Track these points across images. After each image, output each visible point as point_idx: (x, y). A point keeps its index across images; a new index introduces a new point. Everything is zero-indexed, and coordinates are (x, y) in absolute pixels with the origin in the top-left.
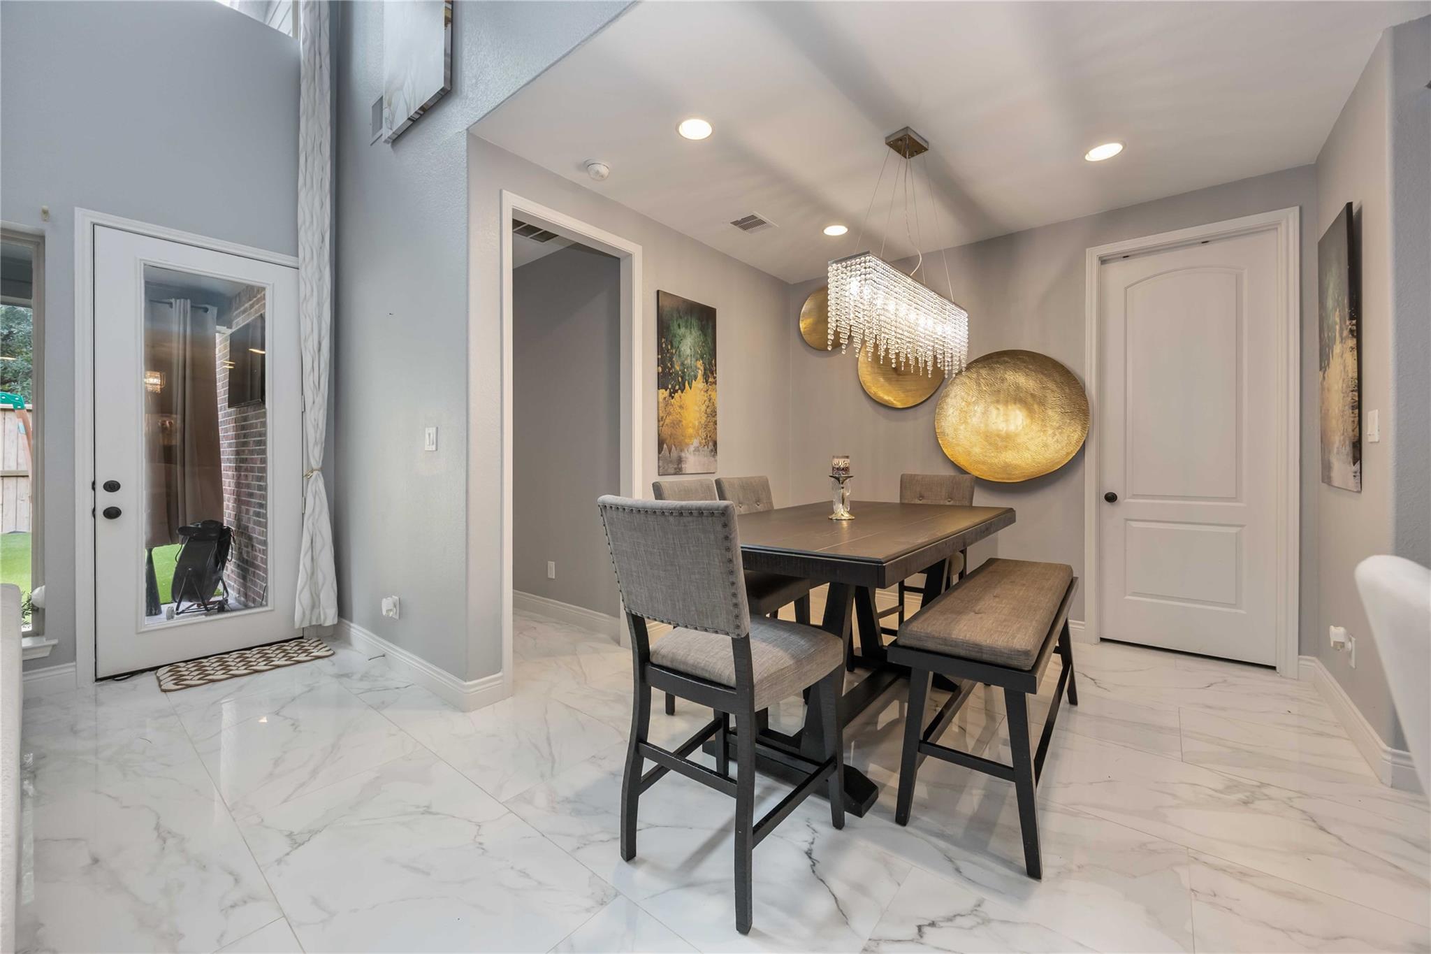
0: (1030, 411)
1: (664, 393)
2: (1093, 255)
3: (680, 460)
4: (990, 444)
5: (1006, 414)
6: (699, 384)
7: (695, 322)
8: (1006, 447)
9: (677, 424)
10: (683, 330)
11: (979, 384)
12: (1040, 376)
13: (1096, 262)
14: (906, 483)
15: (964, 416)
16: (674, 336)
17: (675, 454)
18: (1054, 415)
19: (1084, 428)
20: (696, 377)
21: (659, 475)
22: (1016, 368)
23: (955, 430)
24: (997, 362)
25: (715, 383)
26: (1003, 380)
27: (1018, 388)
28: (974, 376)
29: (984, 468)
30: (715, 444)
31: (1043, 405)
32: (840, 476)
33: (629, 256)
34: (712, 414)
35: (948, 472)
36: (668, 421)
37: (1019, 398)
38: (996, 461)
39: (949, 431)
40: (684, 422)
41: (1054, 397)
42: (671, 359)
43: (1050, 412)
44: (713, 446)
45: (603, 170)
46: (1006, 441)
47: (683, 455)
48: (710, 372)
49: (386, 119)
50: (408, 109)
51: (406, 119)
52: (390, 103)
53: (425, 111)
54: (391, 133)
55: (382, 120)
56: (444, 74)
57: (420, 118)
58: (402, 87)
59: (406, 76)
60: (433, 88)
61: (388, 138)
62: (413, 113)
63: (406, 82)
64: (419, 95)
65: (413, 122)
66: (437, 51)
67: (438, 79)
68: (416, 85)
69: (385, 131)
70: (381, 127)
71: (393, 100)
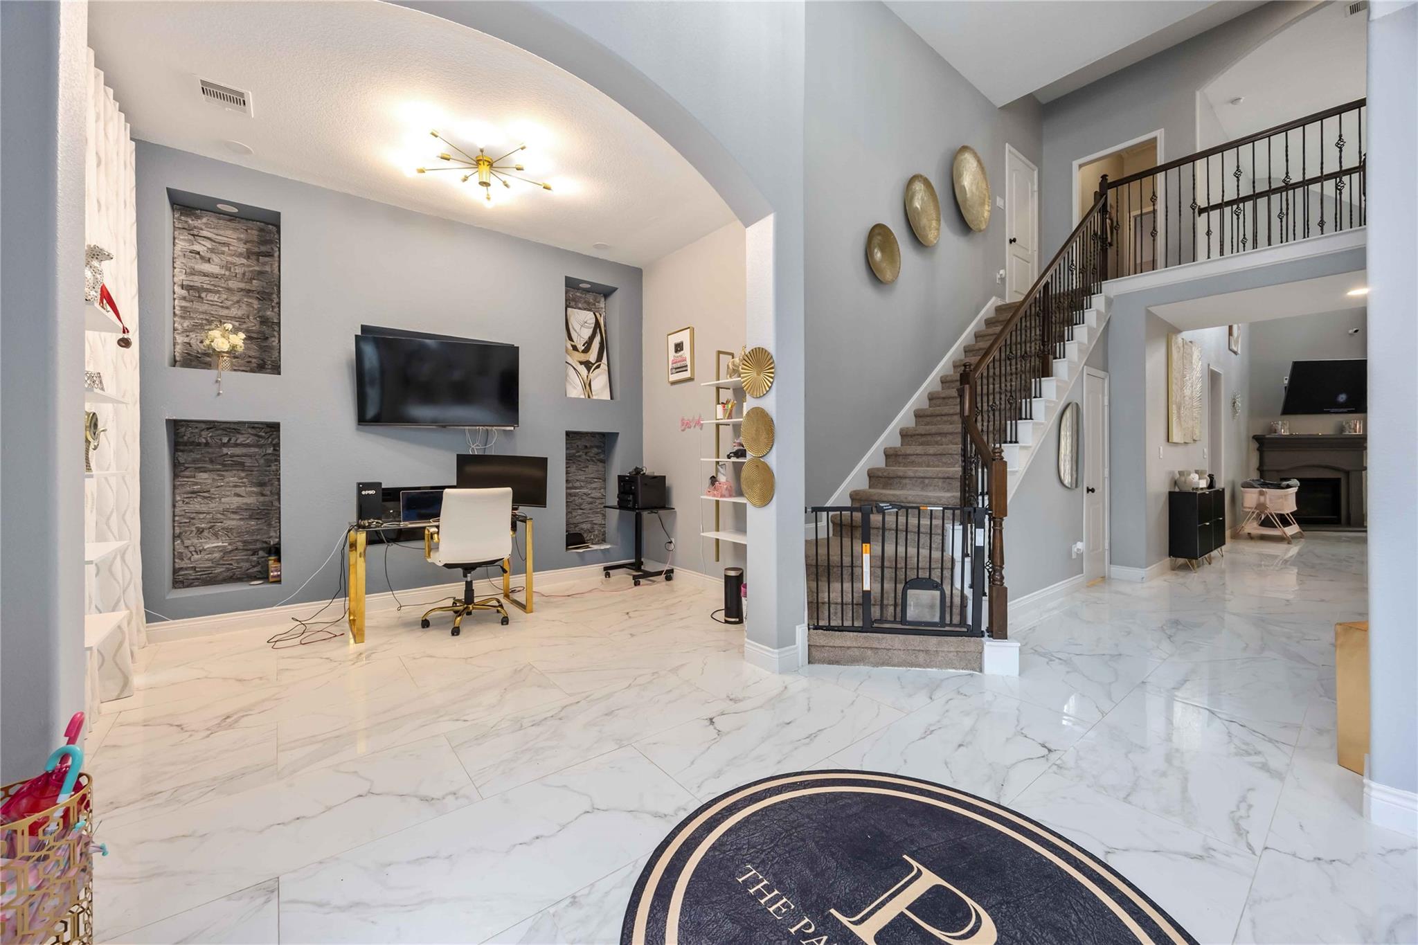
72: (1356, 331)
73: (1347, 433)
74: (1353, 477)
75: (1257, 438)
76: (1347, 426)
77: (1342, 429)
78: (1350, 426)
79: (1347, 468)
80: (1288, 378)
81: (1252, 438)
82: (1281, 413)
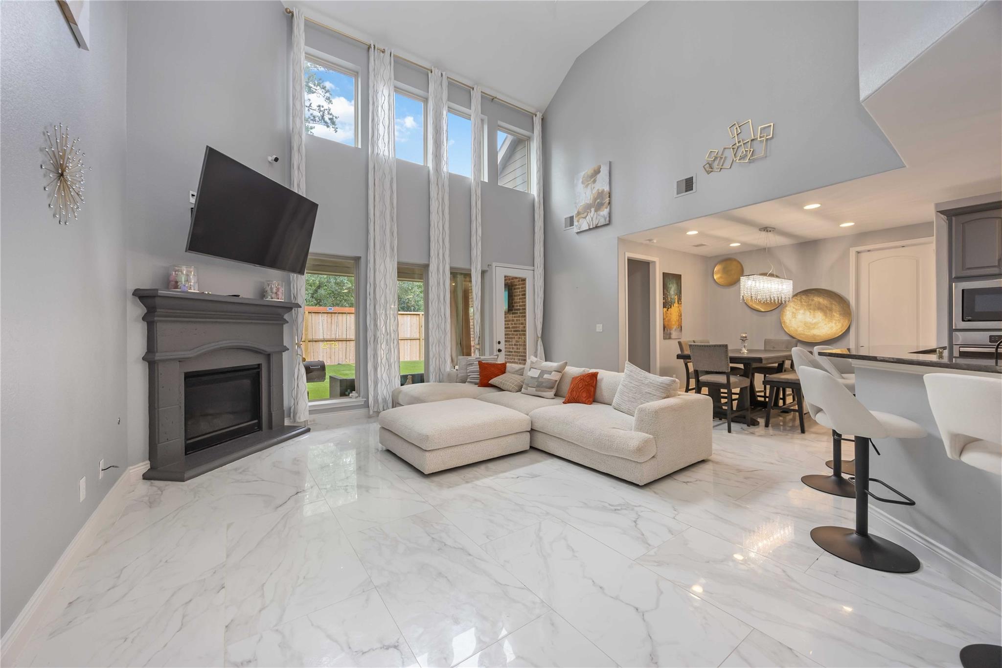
0: (825, 314)
1: (665, 309)
2: (853, 251)
3: (670, 334)
4: (806, 326)
5: (814, 314)
6: (676, 305)
7: (674, 281)
8: (814, 327)
9: (669, 320)
10: (671, 285)
11: (801, 302)
12: (829, 299)
13: (854, 253)
14: (767, 342)
15: (794, 315)
16: (668, 288)
17: (669, 332)
18: (837, 315)
19: (849, 320)
20: (675, 302)
21: (664, 339)
22: (819, 296)
23: (790, 321)
24: (810, 293)
25: (681, 304)
26: (813, 300)
27: (819, 303)
28: (799, 298)
29: (803, 336)
30: (681, 327)
31: (831, 310)
32: (744, 339)
33: (654, 262)
34: (680, 316)
35: (787, 338)
36: (667, 319)
37: (820, 308)
38: (809, 333)
39: (787, 321)
40: (672, 320)
41: (836, 307)
42: (667, 297)
43: (835, 314)
44: (680, 328)
45: (655, 241)
46: (814, 325)
47: (671, 332)
48: (680, 299)
49: (576, 226)
50: (589, 226)
51: (587, 228)
52: (578, 221)
53: (597, 227)
54: (579, 231)
55: (572, 224)
56: (608, 219)
57: (593, 228)
58: (585, 218)
59: (587, 215)
60: (602, 222)
61: (576, 231)
62: (591, 227)
63: (588, 217)
64: (595, 223)
65: (590, 229)
66: (605, 212)
67: (605, 220)
68: (593, 219)
69: (575, 229)
70: (570, 226)
71: (580, 220)
72: (276, 160)
73: (269, 299)
74: (274, 359)
76: (268, 289)
77: (263, 294)
78: (271, 289)
79: (268, 349)
80: (195, 194)
81: (133, 295)
82: (186, 251)
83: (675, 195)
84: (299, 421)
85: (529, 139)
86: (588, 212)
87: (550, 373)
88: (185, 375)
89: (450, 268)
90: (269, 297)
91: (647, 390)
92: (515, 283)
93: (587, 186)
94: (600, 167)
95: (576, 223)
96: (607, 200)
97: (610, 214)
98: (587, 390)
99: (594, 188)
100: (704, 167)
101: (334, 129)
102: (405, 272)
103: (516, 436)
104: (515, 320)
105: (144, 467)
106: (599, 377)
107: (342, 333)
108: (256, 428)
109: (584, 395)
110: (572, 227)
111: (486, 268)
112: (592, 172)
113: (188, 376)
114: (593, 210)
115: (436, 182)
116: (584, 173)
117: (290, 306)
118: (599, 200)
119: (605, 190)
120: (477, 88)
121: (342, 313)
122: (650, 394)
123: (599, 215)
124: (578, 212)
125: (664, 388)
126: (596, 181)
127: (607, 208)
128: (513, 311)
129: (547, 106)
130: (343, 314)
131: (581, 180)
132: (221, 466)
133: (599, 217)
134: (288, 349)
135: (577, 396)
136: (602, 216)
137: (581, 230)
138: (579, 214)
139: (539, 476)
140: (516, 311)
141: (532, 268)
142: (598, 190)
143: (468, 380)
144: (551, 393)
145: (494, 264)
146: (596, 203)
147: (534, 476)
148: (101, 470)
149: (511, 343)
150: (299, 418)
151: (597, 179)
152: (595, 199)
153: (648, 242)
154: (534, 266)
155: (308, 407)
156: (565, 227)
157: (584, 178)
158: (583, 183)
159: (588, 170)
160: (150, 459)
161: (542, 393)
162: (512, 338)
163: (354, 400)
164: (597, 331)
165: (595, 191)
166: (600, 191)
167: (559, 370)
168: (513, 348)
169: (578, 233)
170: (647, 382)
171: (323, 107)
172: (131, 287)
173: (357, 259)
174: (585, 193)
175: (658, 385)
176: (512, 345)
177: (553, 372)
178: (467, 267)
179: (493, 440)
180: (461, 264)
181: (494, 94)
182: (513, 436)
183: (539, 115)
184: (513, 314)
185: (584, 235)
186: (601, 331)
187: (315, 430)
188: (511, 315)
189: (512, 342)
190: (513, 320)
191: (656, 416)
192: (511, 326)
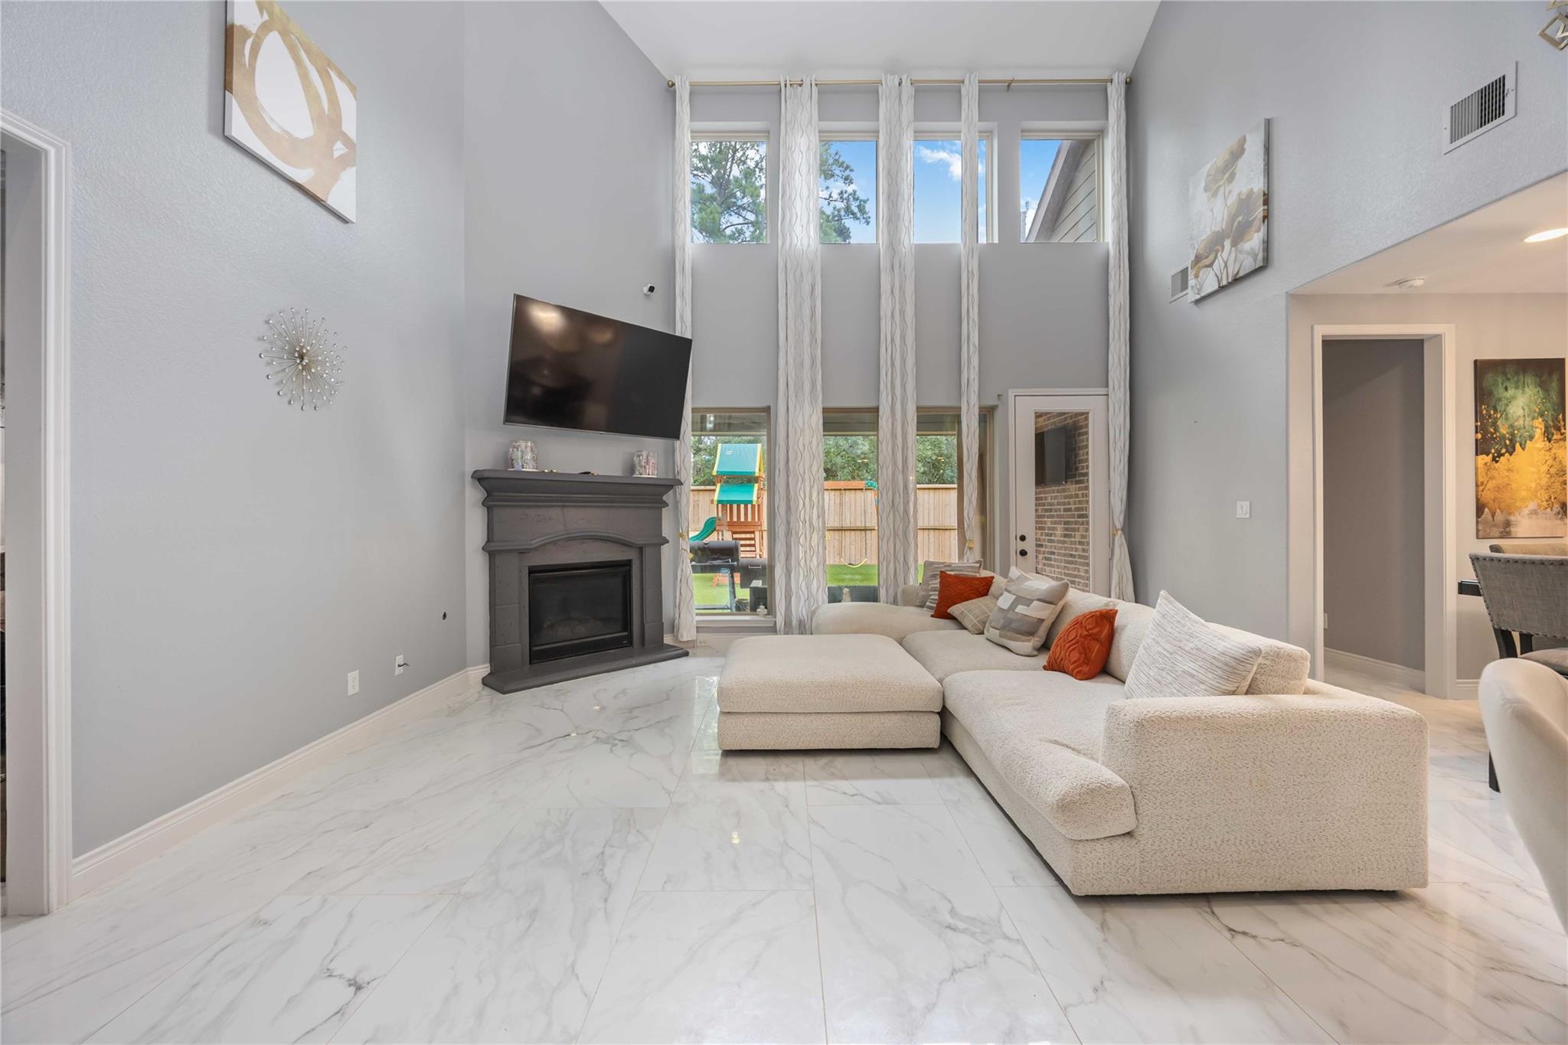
1: (1485, 458)
3: (1508, 524)
6: (1537, 444)
7: (1530, 380)
9: (1504, 487)
10: (1512, 392)
16: (1500, 399)
17: (1501, 517)
20: (1532, 437)
21: (1477, 540)
34: (1559, 473)
36: (1490, 485)
40: (1514, 485)
42: (1494, 423)
44: (1560, 508)
45: (1418, 282)
47: (1513, 518)
48: (1555, 428)
49: (1192, 287)
50: (1219, 282)
51: (1216, 287)
52: (1196, 276)
53: (1237, 280)
54: (1198, 297)
55: (1184, 286)
56: (1260, 256)
57: (1230, 285)
58: (1211, 265)
59: (1216, 257)
60: (1248, 265)
61: (1193, 299)
62: (1224, 283)
63: (1217, 260)
64: (1233, 271)
65: (1222, 288)
66: (1254, 241)
67: (1255, 261)
68: (1229, 264)
69: (1192, 295)
70: (1182, 291)
71: (1201, 274)
72: (652, 289)
73: (637, 475)
74: (649, 554)
75: (480, 478)
76: (636, 462)
77: (632, 469)
78: (640, 461)
79: (640, 541)
81: (472, 477)
82: (504, 424)
83: (1447, 145)
84: (682, 640)
85: (1101, 133)
86: (1217, 251)
87: (1028, 602)
88: (529, 569)
89: (917, 408)
90: (637, 473)
91: (1189, 666)
92: (1081, 424)
93: (1215, 194)
94: (1245, 140)
95: (1192, 282)
96: (1260, 211)
97: (1267, 244)
98: (1084, 648)
99: (1230, 192)
100: (1543, 35)
101: (864, 220)
102: (837, 421)
103: (904, 716)
104: (1080, 496)
105: (485, 670)
106: (1118, 621)
107: (855, 519)
108: (625, 642)
109: (1075, 656)
110: (1185, 292)
111: (990, 402)
112: (1227, 157)
113: (532, 571)
114: (1227, 243)
115: (889, 266)
116: (1209, 166)
117: (672, 484)
118: (1240, 218)
119: (1255, 190)
120: (970, 77)
121: (855, 489)
122: (1193, 676)
123: (1241, 252)
124: (1196, 256)
125: (1226, 668)
126: (1235, 174)
127: (1258, 231)
128: (1077, 479)
129: (1138, 54)
130: (857, 491)
131: (1203, 184)
132: (552, 683)
133: (1241, 257)
134: (668, 542)
135: (1060, 659)
136: (1248, 253)
137: (1203, 294)
138: (1198, 259)
139: (895, 803)
140: (1082, 478)
141: (1103, 391)
142: (1239, 194)
143: (928, 604)
144: (1027, 645)
145: (1011, 393)
146: (1236, 224)
147: (886, 801)
148: (397, 665)
149: (1073, 539)
150: (682, 636)
151: (1238, 171)
152: (1233, 218)
153: (1397, 287)
154: (1107, 386)
155: (695, 623)
156: (1173, 296)
157: (1210, 178)
158: (1206, 190)
159: (1218, 156)
160: (490, 662)
161: (1009, 642)
162: (1074, 530)
163: (762, 619)
164: (1238, 516)
165: (1232, 200)
166: (1243, 197)
167: (1052, 599)
168: (1076, 550)
169: (1197, 302)
170: (1189, 646)
171: (846, 192)
172: (470, 469)
173: (767, 410)
174: (1212, 210)
175: (1214, 658)
176: (1075, 543)
177: (1036, 603)
178: (953, 403)
179: (850, 717)
180: (939, 399)
181: (1007, 75)
182: (898, 716)
183: (1119, 79)
184: (1077, 482)
185: (1210, 306)
186: (1248, 516)
187: (695, 655)
188: (1074, 486)
189: (1075, 537)
190: (1077, 496)
191: (1137, 735)
192: (1073, 507)
